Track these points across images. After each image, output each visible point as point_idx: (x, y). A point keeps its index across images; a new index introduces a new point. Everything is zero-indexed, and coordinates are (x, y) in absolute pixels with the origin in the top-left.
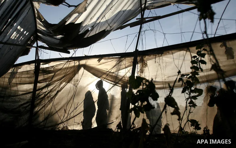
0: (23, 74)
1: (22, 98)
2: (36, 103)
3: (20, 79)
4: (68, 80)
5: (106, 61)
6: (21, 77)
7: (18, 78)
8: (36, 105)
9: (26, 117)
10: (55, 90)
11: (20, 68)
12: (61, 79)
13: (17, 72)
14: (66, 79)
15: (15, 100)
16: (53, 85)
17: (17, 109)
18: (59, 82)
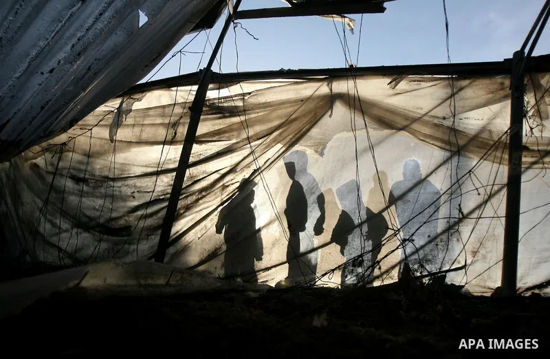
0: (149, 116)
1: (139, 187)
2: (181, 204)
3: (137, 130)
4: (291, 136)
5: (414, 85)
6: (143, 125)
7: (134, 125)
8: (182, 211)
9: (147, 246)
10: (248, 166)
11: (139, 100)
12: (270, 134)
13: (131, 110)
14: (285, 134)
15: (120, 192)
16: (243, 151)
17: (122, 222)
18: (260, 141)
